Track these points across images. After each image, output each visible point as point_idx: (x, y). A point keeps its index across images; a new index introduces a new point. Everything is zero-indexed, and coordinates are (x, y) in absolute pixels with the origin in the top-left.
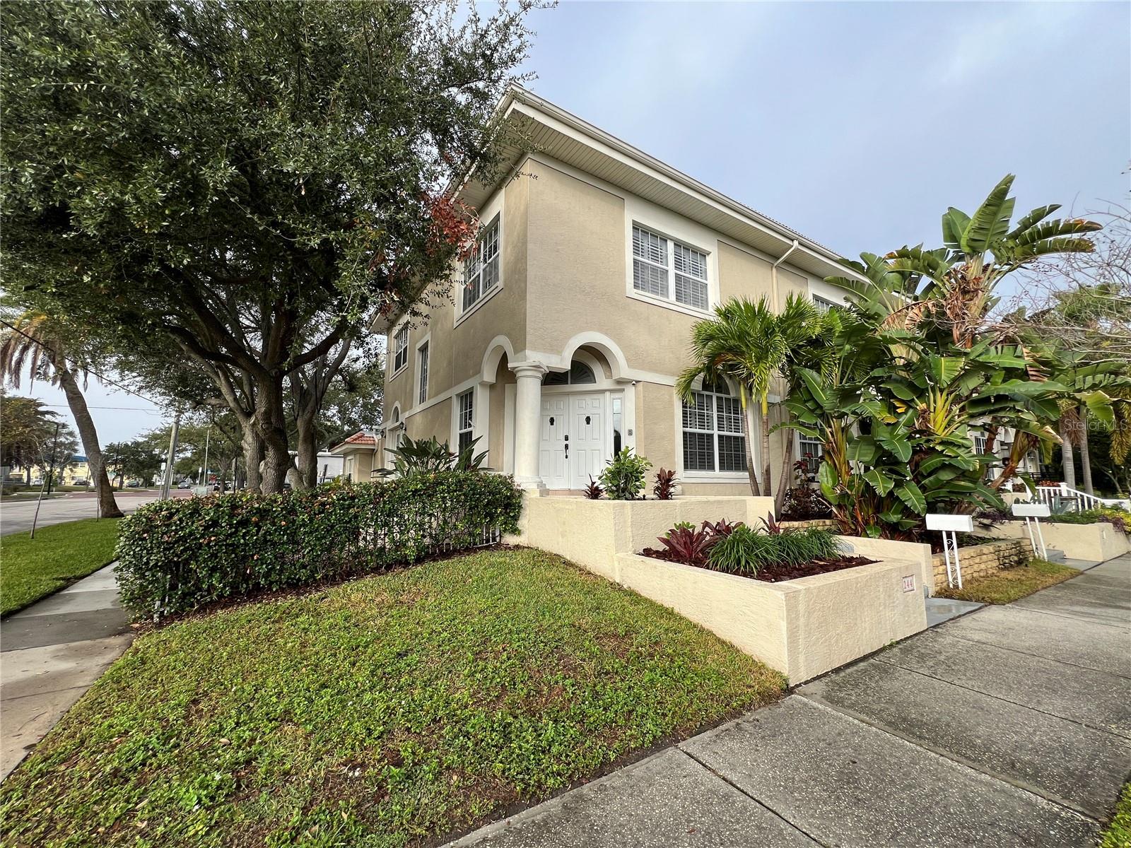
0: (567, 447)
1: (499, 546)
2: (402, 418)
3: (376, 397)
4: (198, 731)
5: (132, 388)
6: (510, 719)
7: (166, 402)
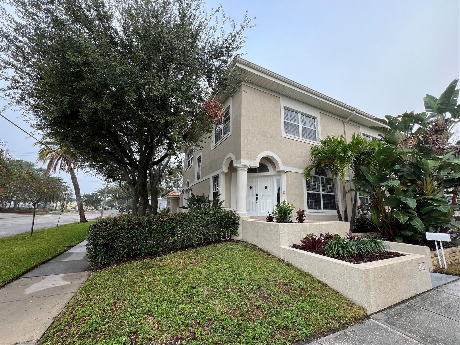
0: (257, 198)
1: (230, 240)
2: (190, 186)
3: (180, 177)
4: (116, 316)
5: (93, 174)
6: (241, 322)
7: (104, 179)
